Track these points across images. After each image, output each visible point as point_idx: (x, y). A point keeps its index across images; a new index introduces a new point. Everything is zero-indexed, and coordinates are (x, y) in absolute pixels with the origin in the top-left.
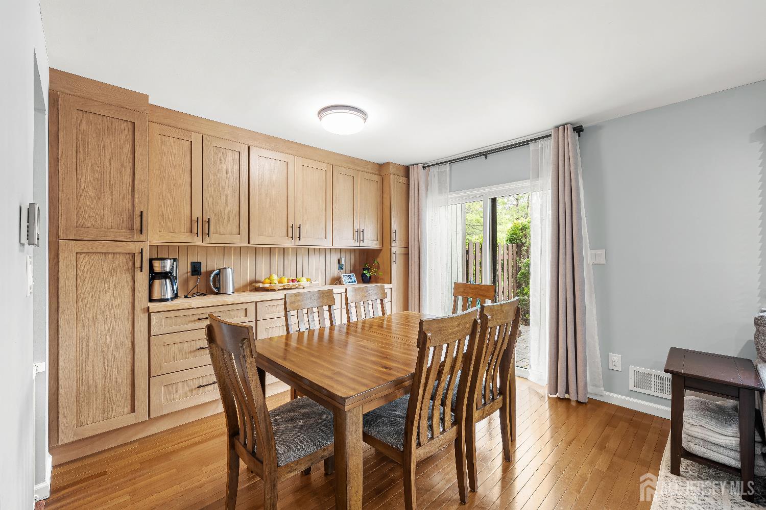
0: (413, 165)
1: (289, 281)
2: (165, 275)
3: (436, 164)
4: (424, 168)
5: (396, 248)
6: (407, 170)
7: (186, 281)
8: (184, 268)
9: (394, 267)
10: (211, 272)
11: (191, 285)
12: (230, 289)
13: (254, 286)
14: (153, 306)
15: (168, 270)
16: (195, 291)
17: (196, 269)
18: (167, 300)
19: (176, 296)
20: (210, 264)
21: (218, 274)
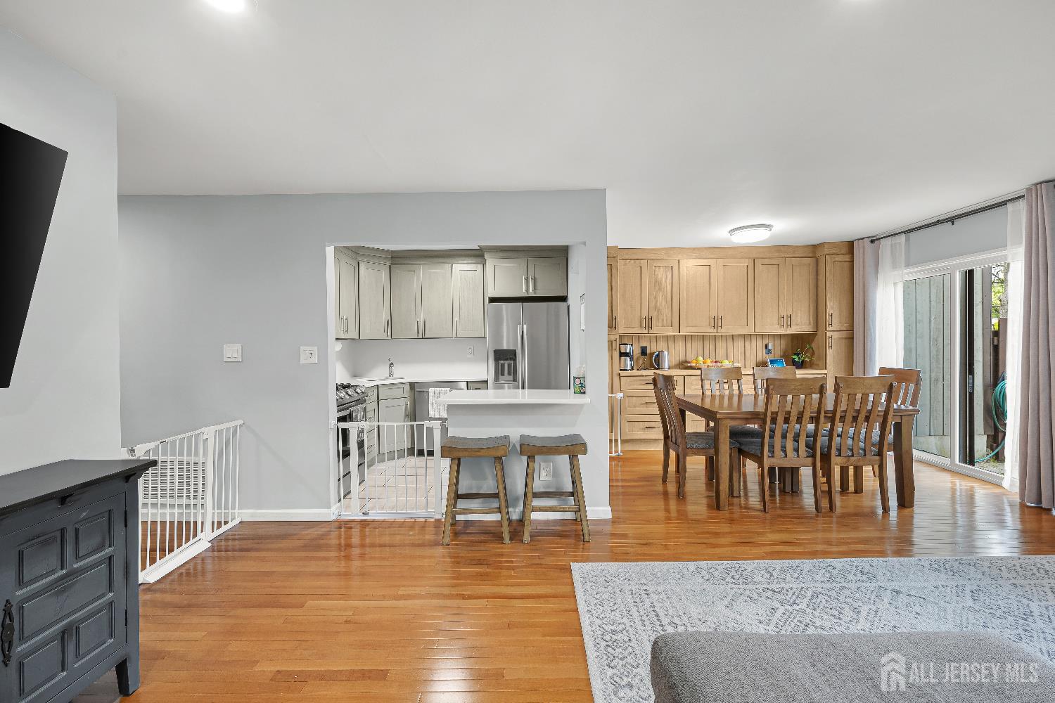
0: (859, 240)
1: (712, 362)
2: (626, 355)
3: (889, 236)
4: (872, 241)
5: (834, 332)
6: (850, 245)
7: (638, 359)
8: (636, 351)
9: (830, 352)
10: (654, 353)
11: (641, 362)
12: (666, 366)
13: (684, 365)
14: (623, 373)
15: (628, 351)
16: (643, 366)
17: (644, 351)
18: (627, 370)
19: (632, 369)
20: (653, 348)
21: (658, 355)
